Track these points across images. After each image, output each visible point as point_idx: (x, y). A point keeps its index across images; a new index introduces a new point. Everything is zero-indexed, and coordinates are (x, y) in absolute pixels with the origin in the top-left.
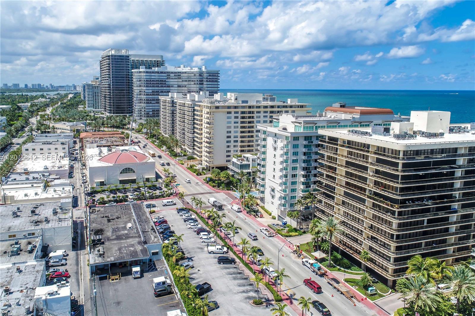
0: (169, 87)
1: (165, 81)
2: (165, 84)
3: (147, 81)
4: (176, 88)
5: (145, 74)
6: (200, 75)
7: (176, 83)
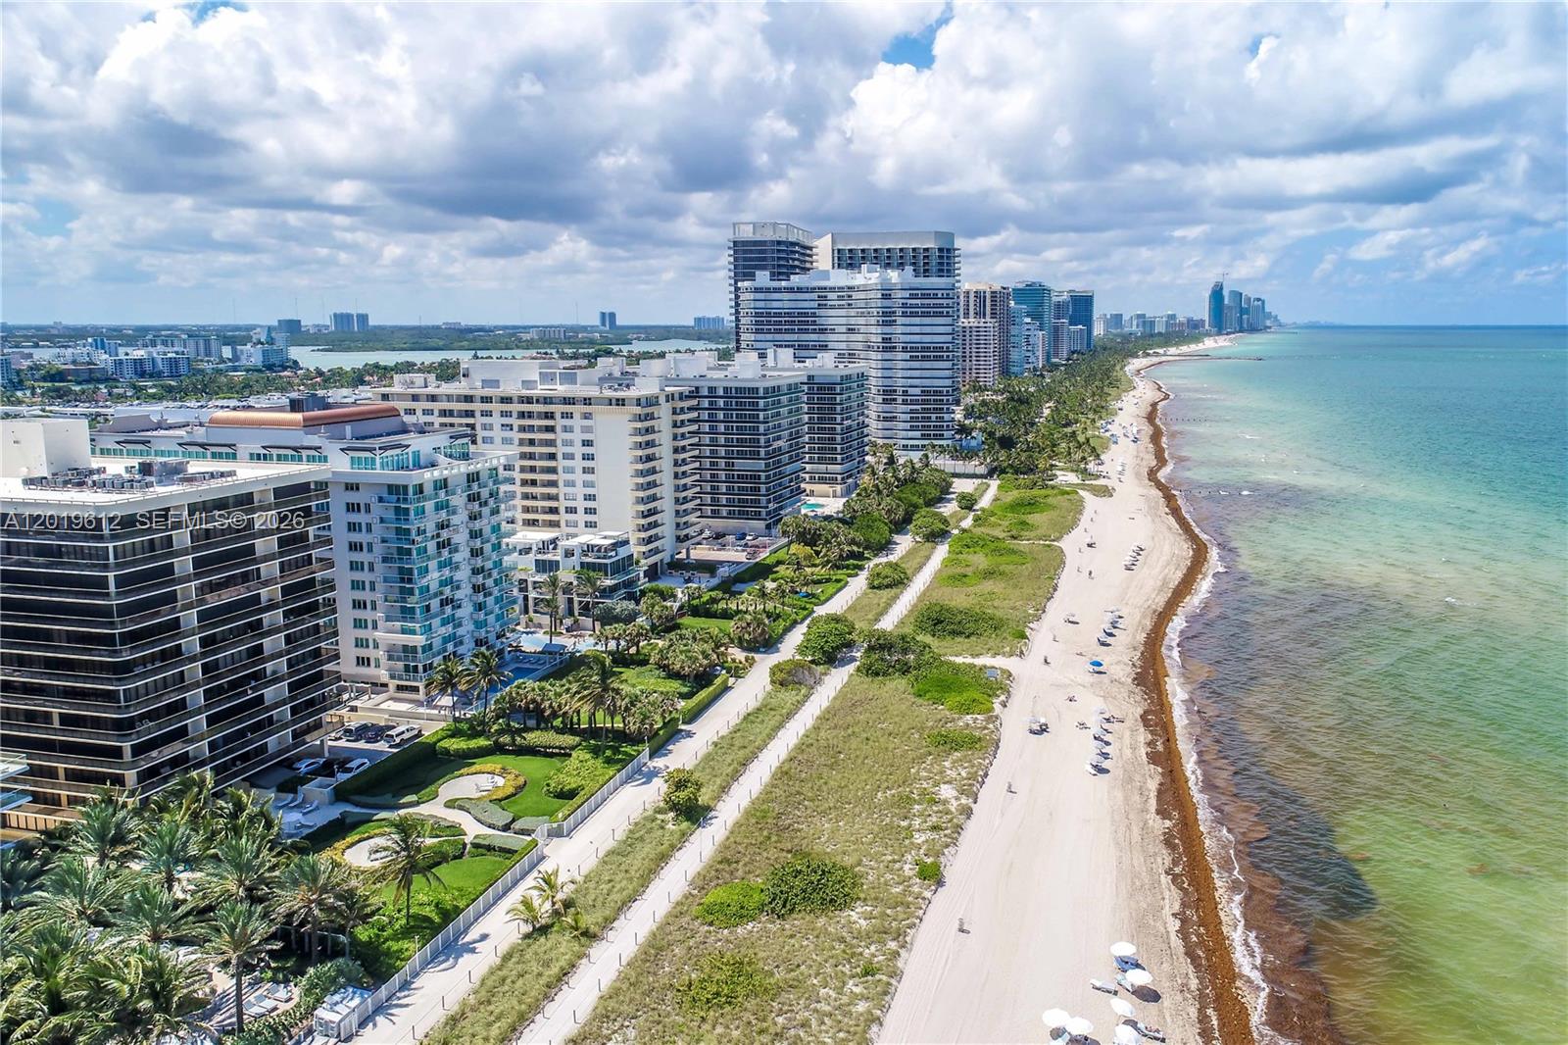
0: (823, 331)
1: (814, 315)
2: (814, 323)
3: (757, 315)
4: (843, 337)
5: (752, 296)
6: (886, 297)
7: (843, 321)
